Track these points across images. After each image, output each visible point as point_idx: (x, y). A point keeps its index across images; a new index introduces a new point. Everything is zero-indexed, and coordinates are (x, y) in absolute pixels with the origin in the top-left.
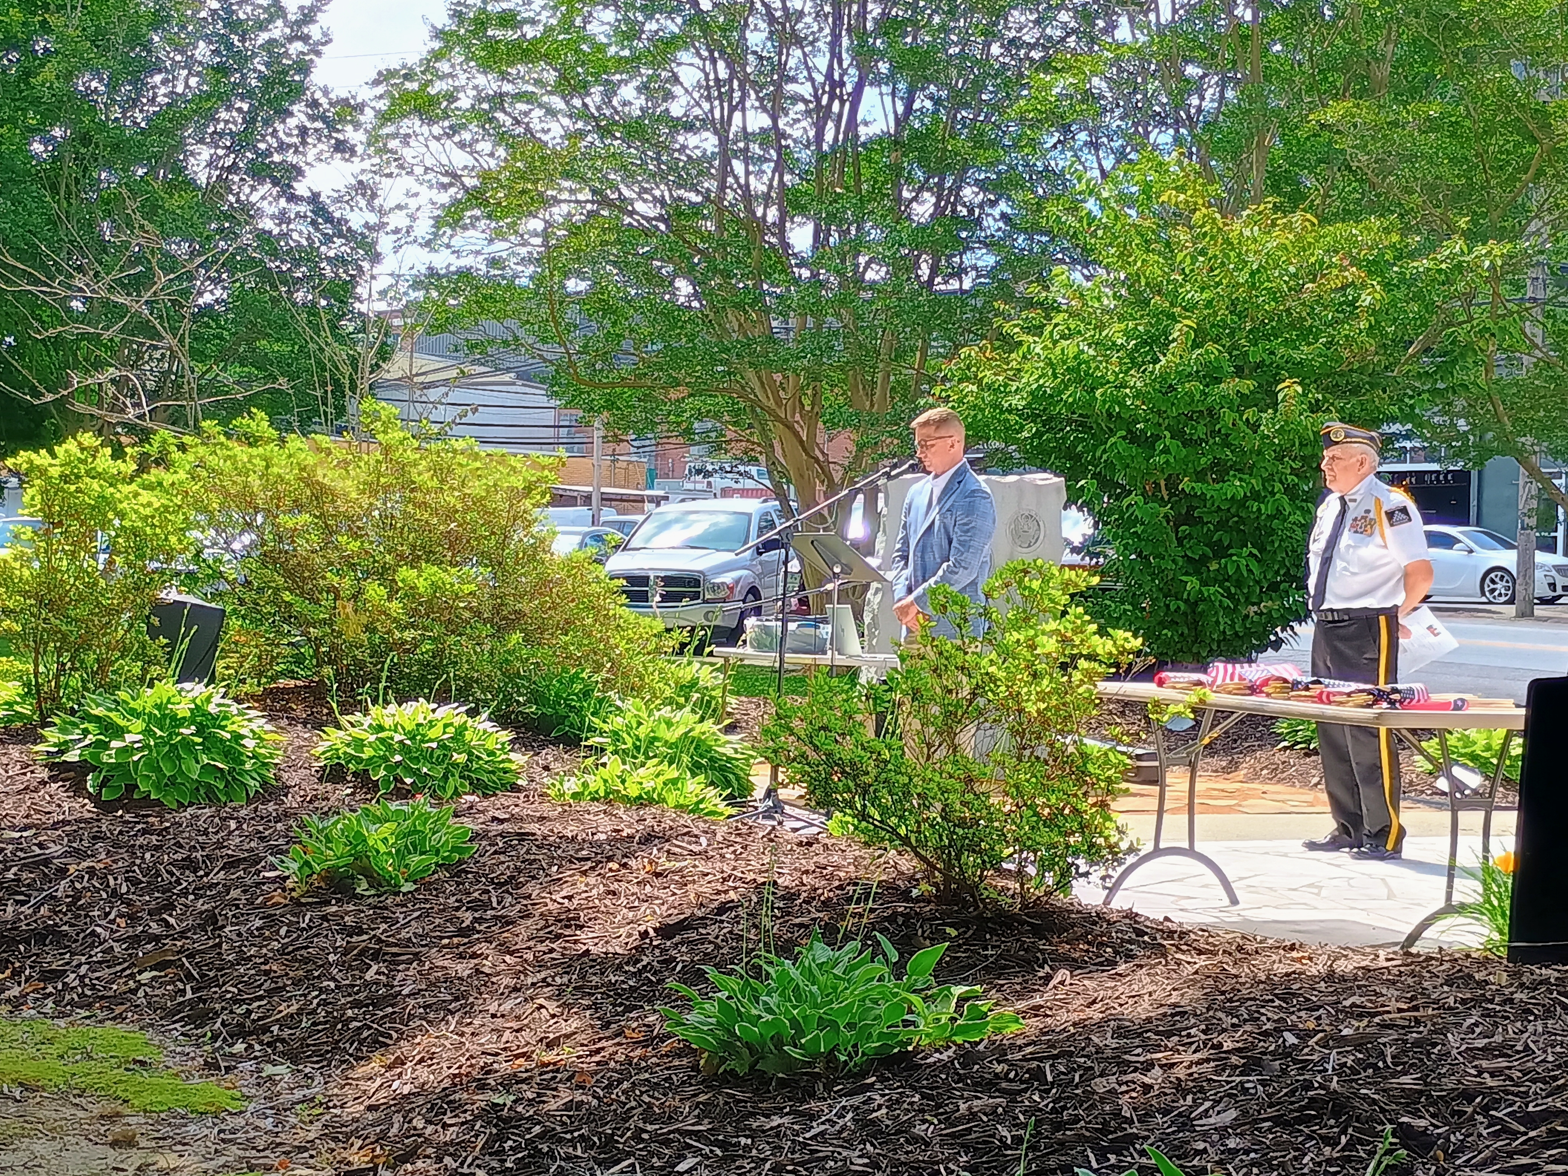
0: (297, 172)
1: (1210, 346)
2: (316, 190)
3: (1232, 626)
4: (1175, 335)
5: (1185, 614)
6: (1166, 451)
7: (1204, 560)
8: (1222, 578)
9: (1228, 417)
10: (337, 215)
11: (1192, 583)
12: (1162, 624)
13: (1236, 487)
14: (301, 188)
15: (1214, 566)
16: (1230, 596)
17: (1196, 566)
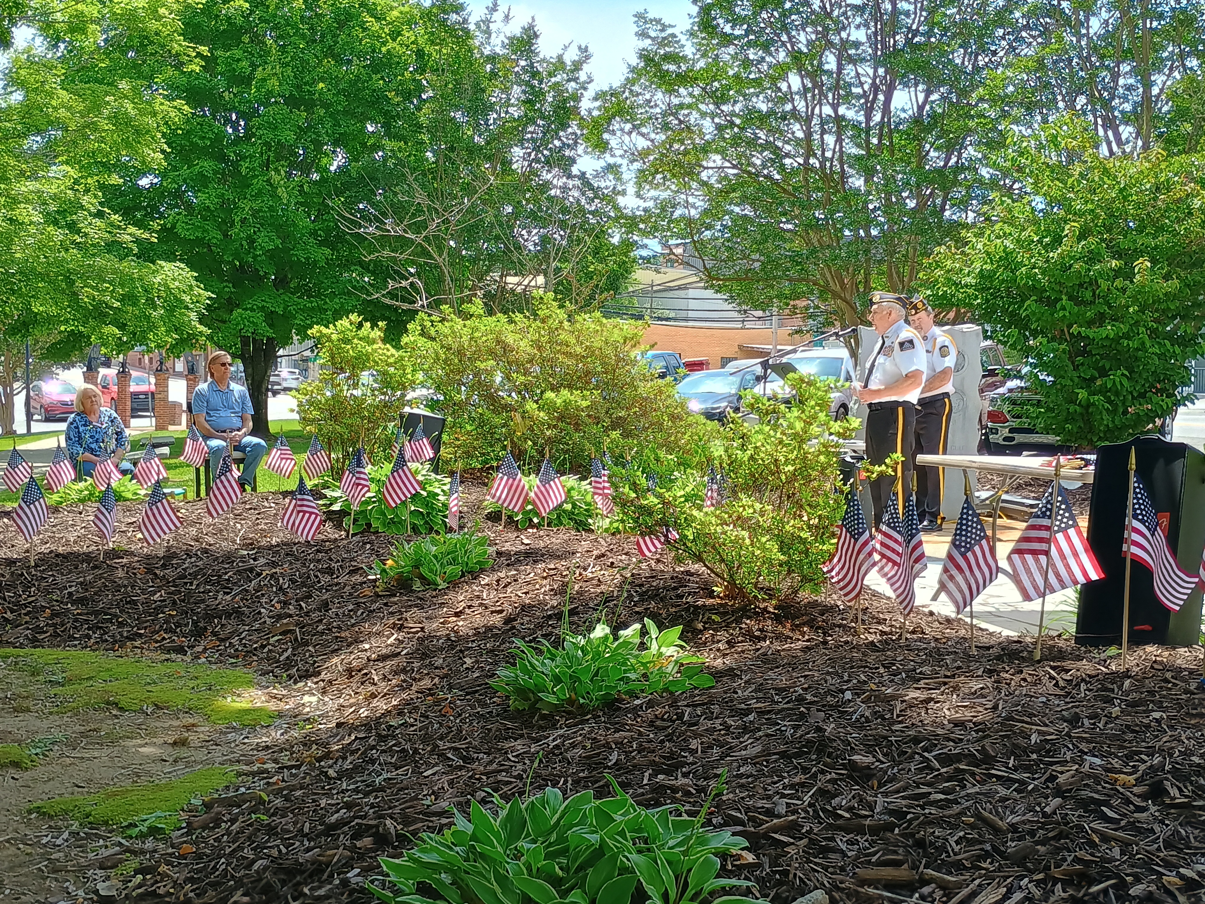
0: (573, 161)
1: (1090, 239)
2: (583, 170)
3: (1113, 422)
4: (1066, 232)
5: (1081, 414)
6: (1063, 308)
7: (1093, 379)
8: (1103, 391)
9: (1104, 285)
10: (596, 185)
11: (1082, 394)
12: (1066, 421)
13: (1109, 330)
14: (575, 170)
15: (1098, 383)
16: (1110, 402)
17: (1088, 383)
